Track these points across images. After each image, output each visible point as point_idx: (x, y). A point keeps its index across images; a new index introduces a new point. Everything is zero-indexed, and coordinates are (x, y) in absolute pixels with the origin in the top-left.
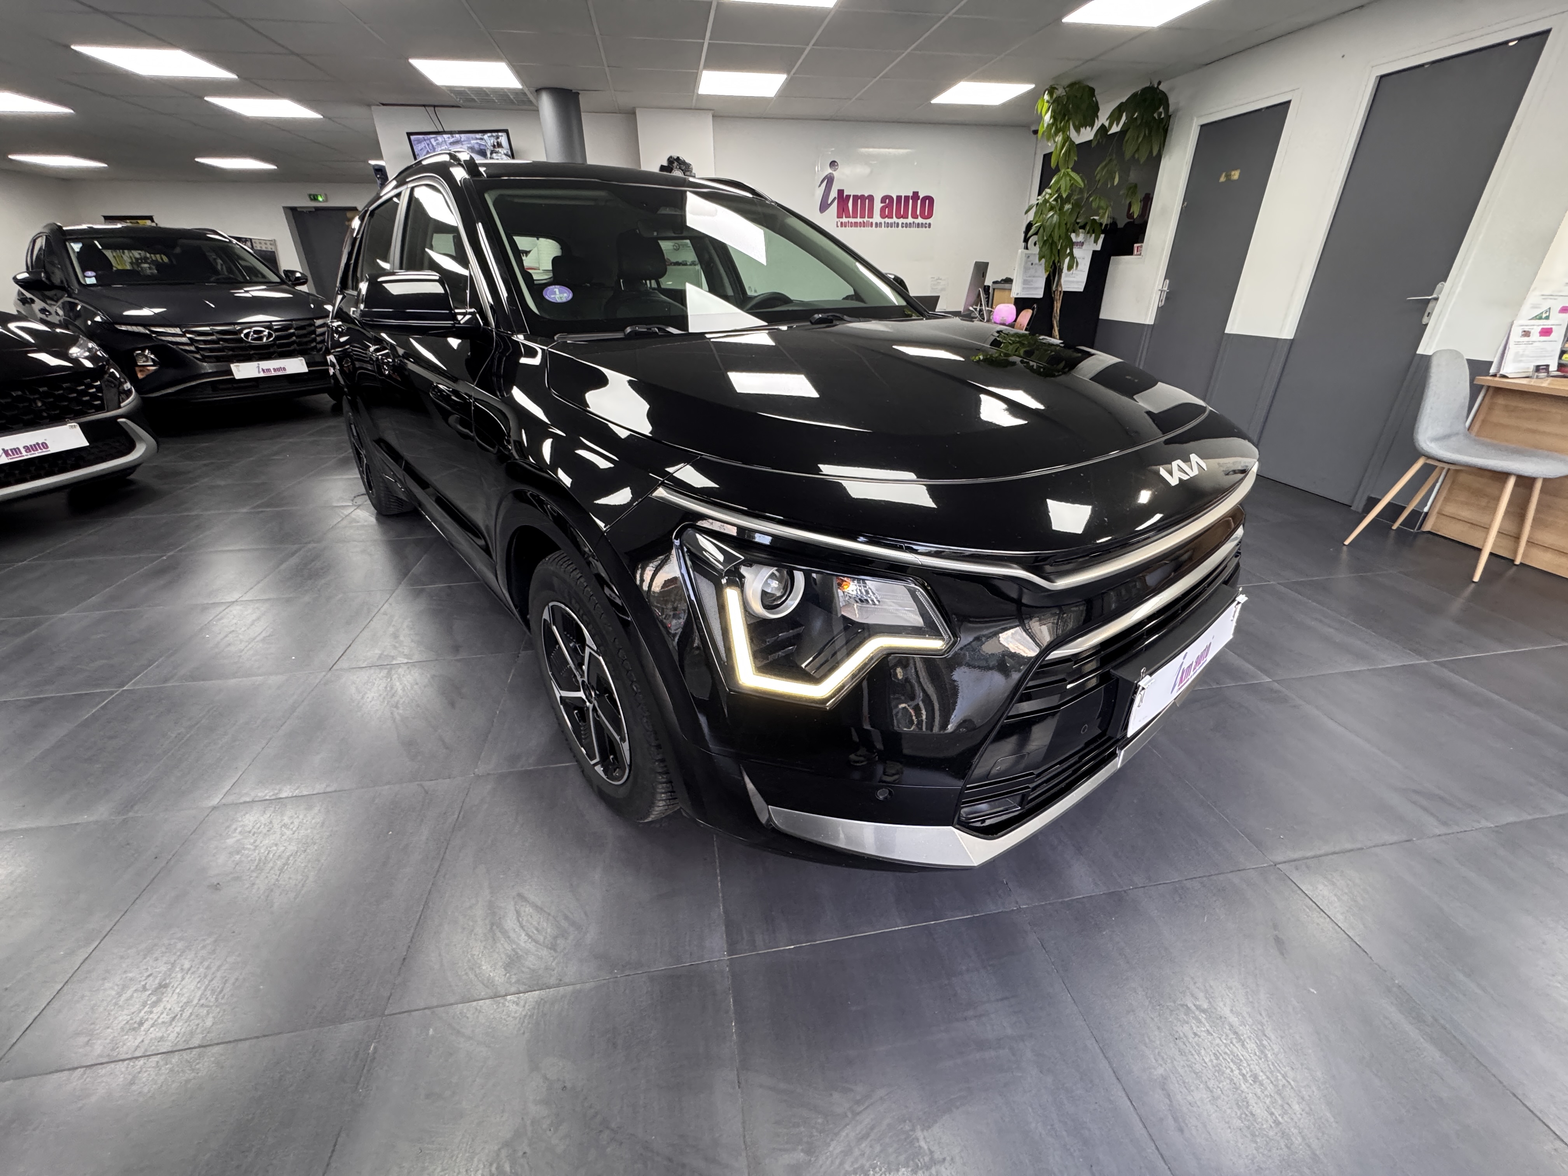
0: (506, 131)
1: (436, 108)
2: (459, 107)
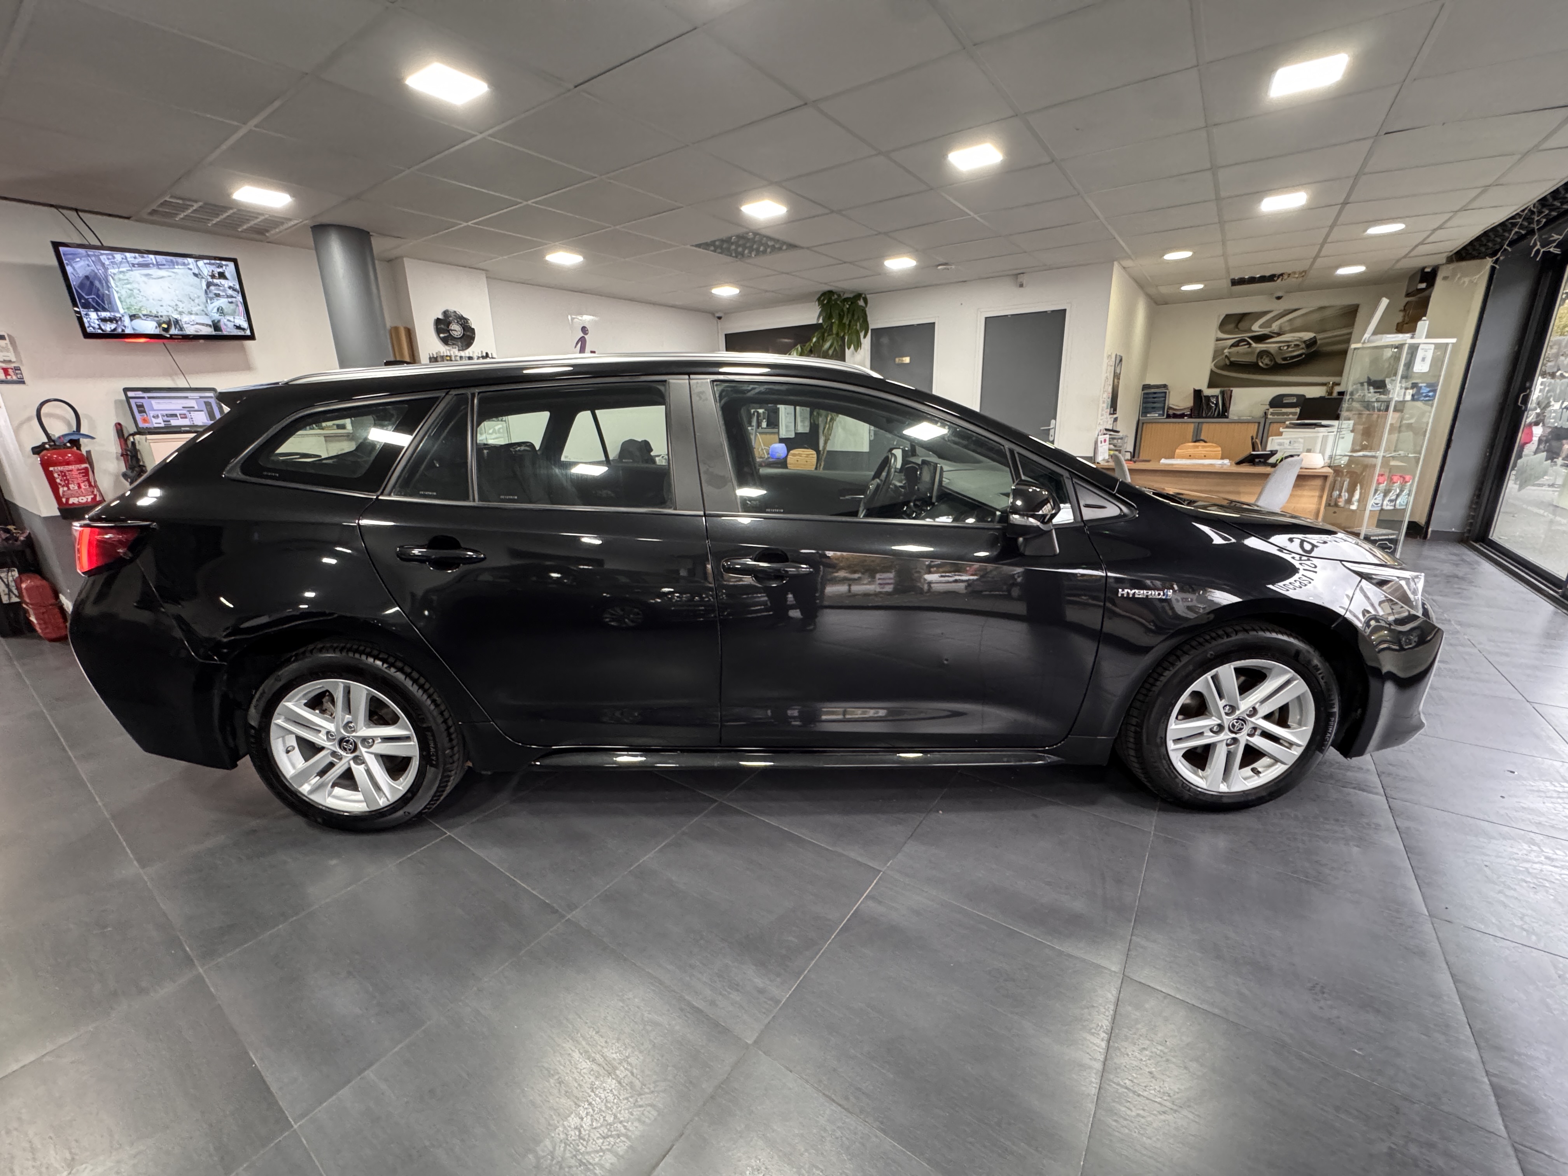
0: (235, 261)
1: (80, 213)
2: (128, 218)
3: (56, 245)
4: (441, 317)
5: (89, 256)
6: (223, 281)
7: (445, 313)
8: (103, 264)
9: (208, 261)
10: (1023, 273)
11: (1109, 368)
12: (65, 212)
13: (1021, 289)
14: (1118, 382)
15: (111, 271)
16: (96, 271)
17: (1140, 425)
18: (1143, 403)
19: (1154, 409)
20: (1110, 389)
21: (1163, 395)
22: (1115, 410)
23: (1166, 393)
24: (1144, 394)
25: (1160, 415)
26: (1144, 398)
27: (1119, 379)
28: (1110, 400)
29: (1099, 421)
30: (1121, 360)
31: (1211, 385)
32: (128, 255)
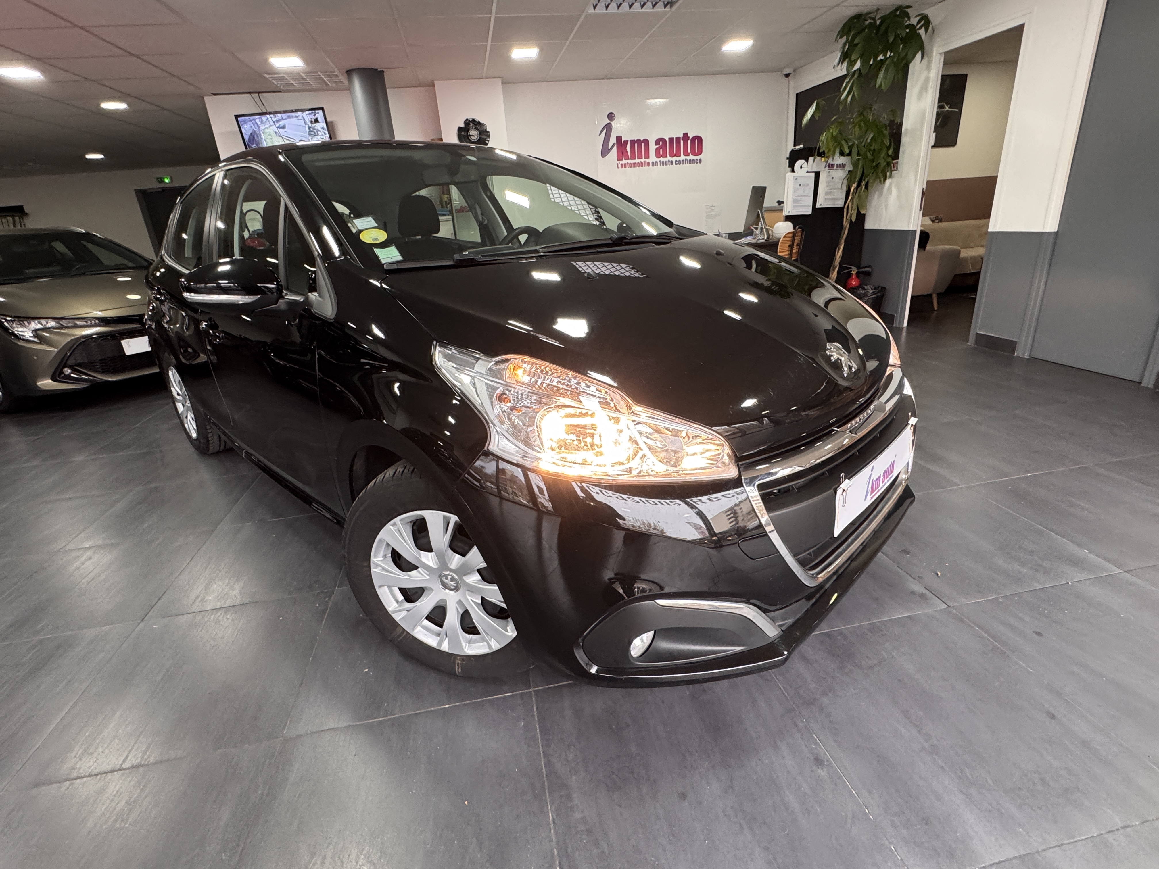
0: (322, 109)
1: (260, 94)
3: (237, 117)
4: (462, 125)
5: (251, 120)
6: (317, 125)
7: (467, 122)
8: (258, 125)
9: (308, 112)
12: (253, 95)
15: (262, 128)
16: (255, 129)
32: (268, 116)
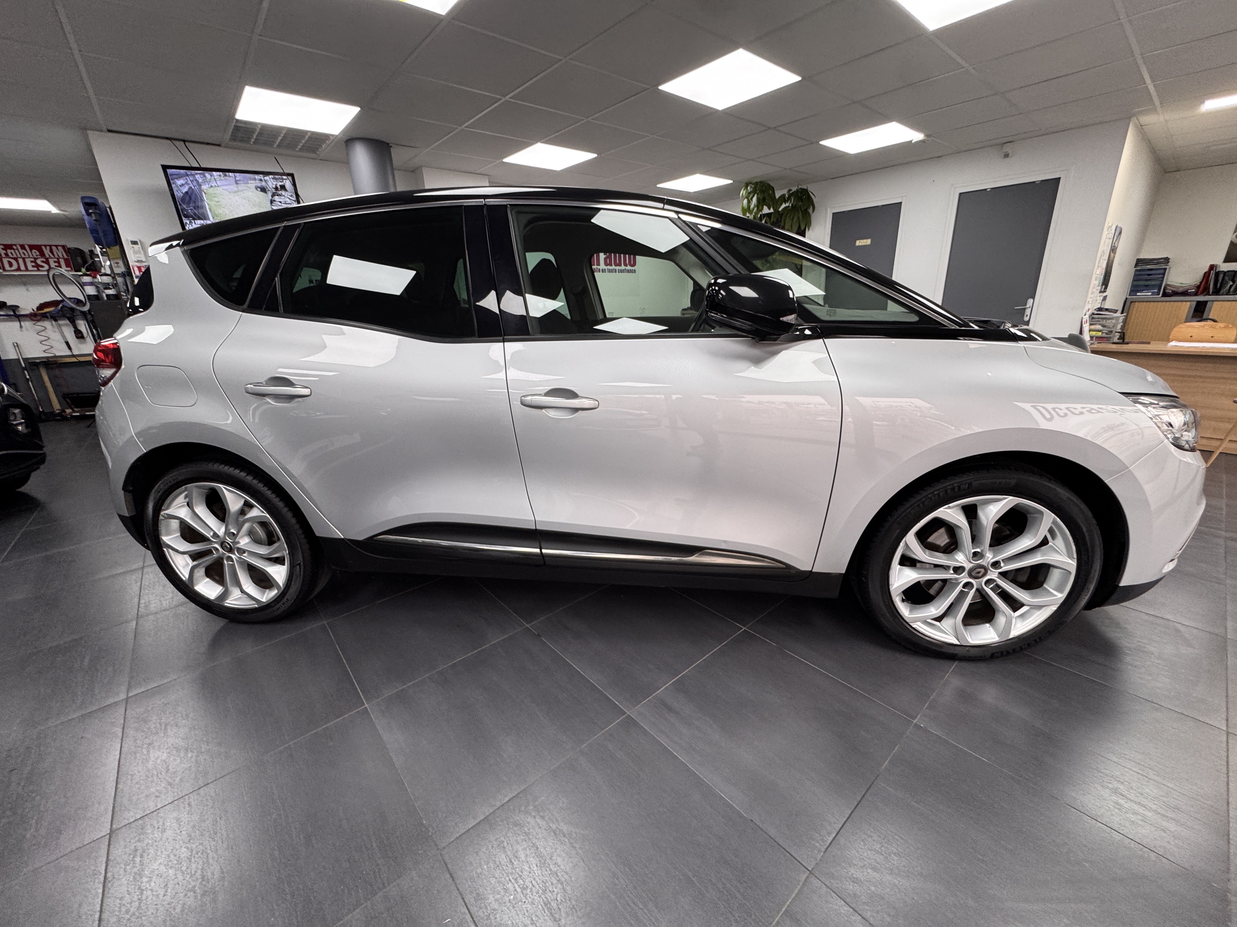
1: (187, 144)
2: (219, 145)
3: (165, 168)
5: (187, 175)
6: (283, 193)
8: (198, 182)
9: (272, 176)
10: (1011, 142)
11: (1107, 240)
12: (177, 143)
13: (1007, 160)
14: (1114, 257)
15: (204, 187)
16: (193, 188)
17: (1128, 303)
18: (1134, 280)
19: (1147, 287)
20: (1104, 265)
21: (1162, 271)
22: (1106, 288)
23: (1165, 269)
24: (1136, 270)
25: (1153, 294)
26: (1135, 275)
27: (1115, 253)
28: (1102, 277)
29: (1089, 299)
30: (1120, 233)
31: (1227, 260)
32: (214, 173)
